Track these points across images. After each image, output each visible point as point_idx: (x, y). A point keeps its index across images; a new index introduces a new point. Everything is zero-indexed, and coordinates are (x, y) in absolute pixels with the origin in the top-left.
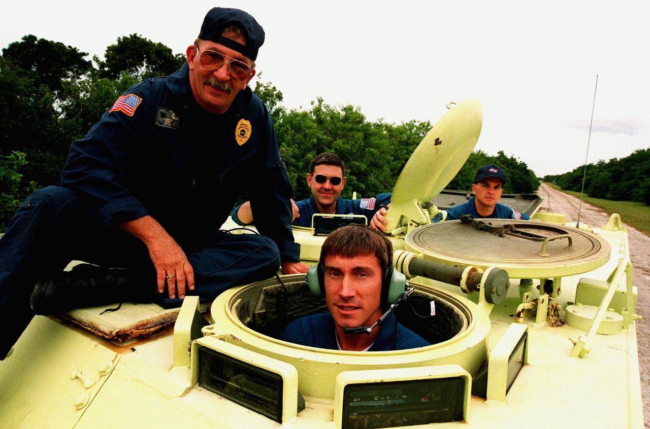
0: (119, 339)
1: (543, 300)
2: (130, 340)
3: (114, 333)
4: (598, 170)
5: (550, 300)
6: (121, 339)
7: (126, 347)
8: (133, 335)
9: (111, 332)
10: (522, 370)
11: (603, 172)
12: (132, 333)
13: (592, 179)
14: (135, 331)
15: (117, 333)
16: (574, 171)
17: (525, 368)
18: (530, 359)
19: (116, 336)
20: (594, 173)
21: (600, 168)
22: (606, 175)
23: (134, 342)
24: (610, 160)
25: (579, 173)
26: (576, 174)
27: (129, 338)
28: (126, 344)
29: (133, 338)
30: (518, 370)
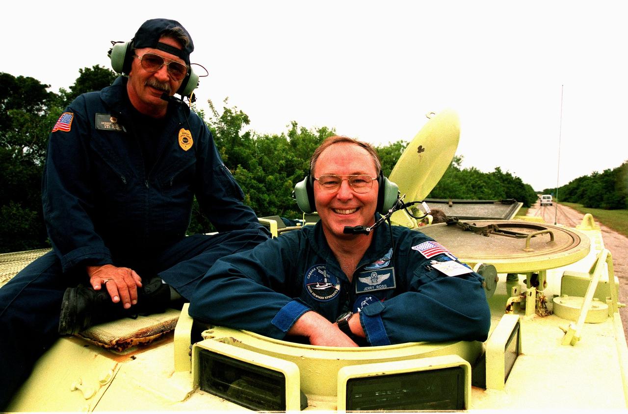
0: (119, 348)
1: (531, 293)
2: (130, 349)
3: (114, 342)
4: (593, 181)
5: (537, 293)
6: (121, 347)
7: (126, 356)
8: (133, 344)
9: (111, 341)
10: (517, 360)
11: (597, 183)
12: (132, 341)
13: (587, 190)
14: (135, 339)
15: (117, 342)
16: (570, 183)
17: (520, 357)
18: (523, 350)
19: (116, 345)
20: (588, 185)
21: (594, 179)
22: (600, 185)
23: (134, 350)
24: (604, 171)
25: (575, 186)
26: (572, 186)
27: (130, 346)
28: (126, 353)
29: (133, 346)
30: (513, 360)
